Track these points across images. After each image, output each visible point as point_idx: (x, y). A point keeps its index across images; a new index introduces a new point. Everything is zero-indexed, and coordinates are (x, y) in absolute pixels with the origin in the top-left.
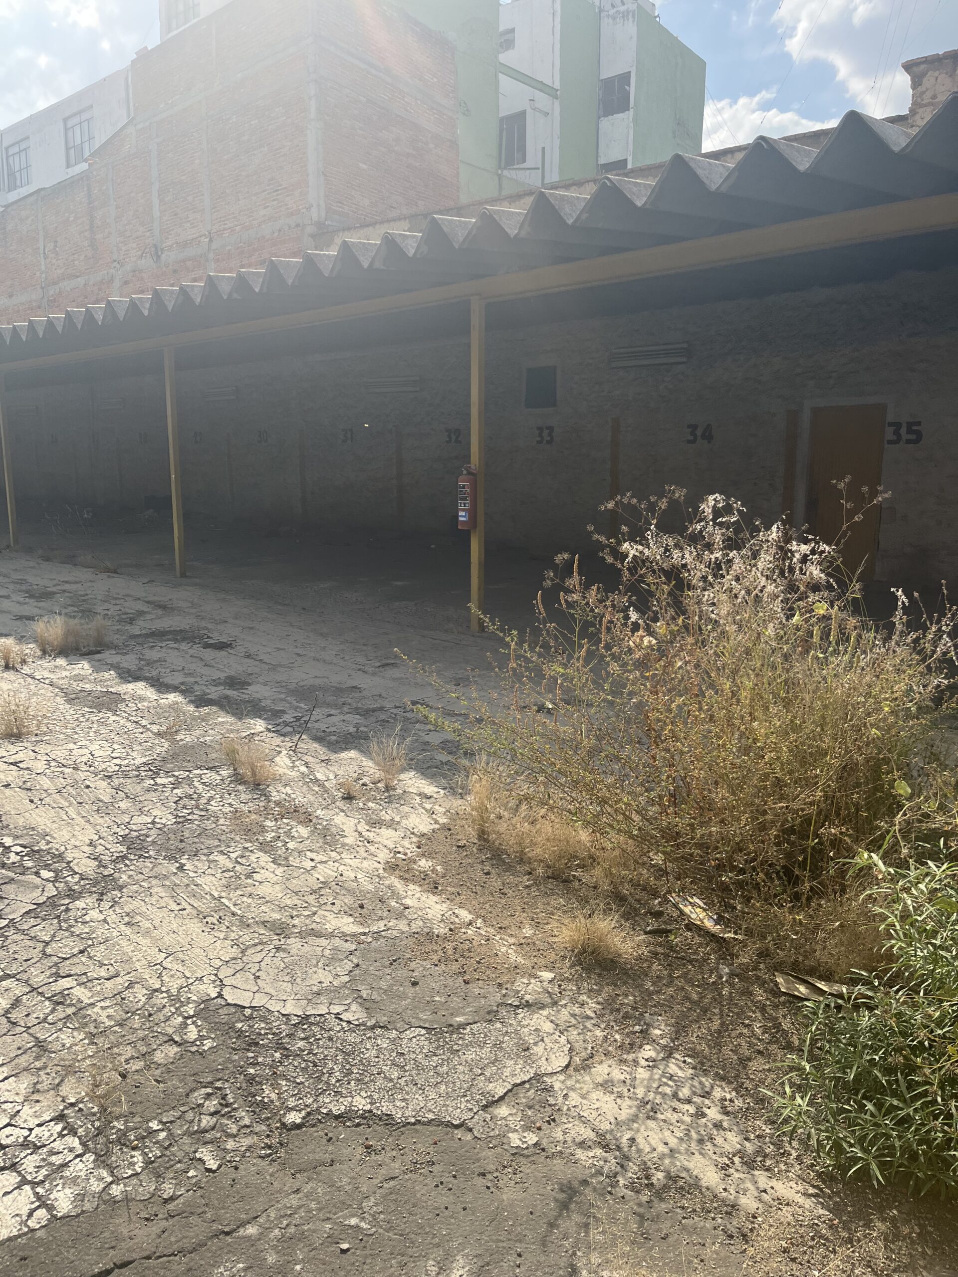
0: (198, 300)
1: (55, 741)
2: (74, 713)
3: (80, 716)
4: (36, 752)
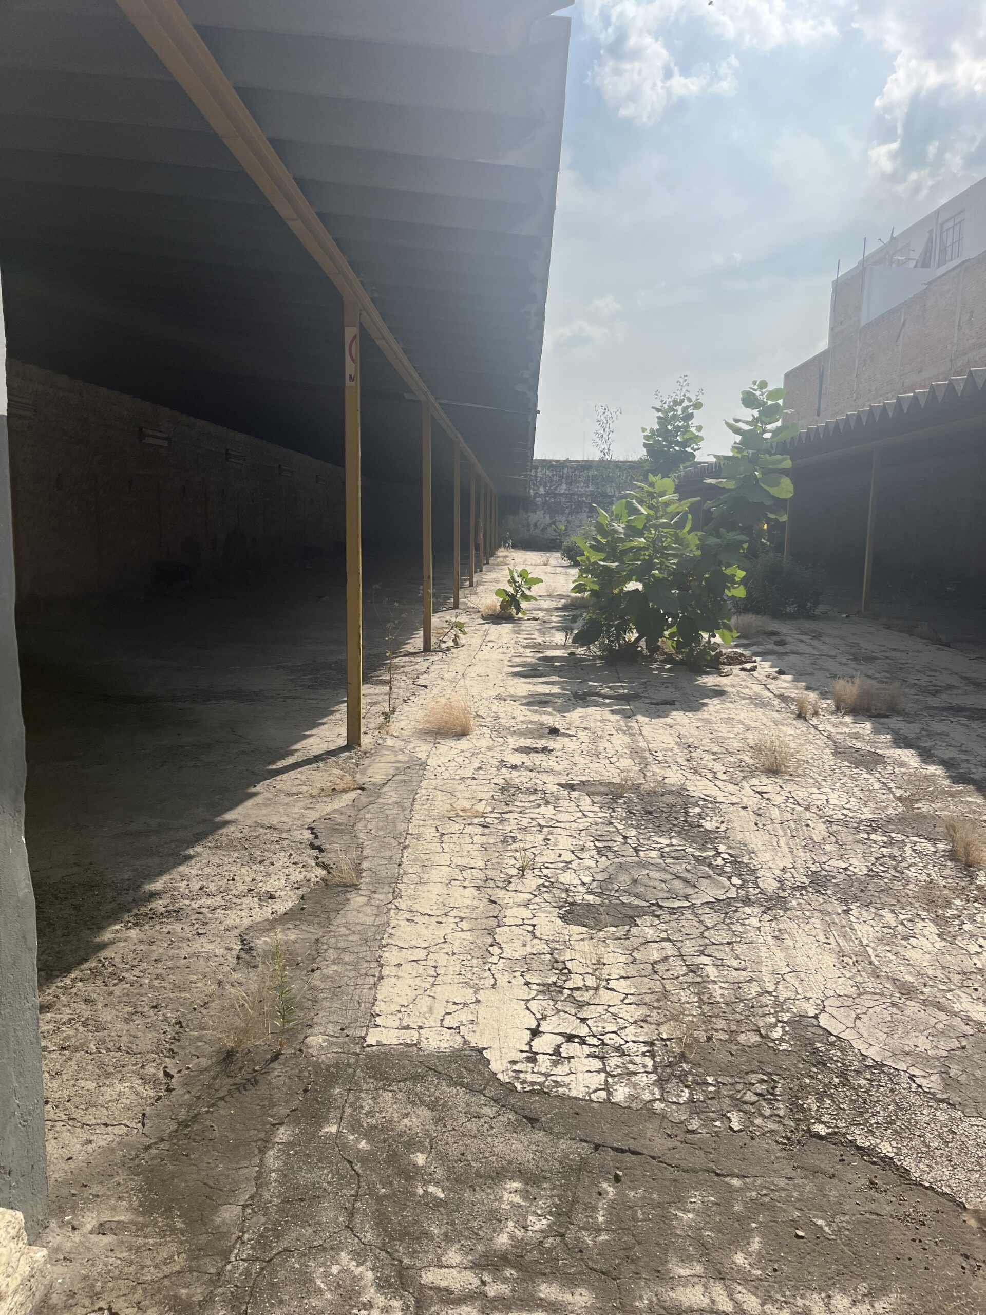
1: (804, 783)
2: (833, 764)
3: (837, 767)
4: (782, 788)
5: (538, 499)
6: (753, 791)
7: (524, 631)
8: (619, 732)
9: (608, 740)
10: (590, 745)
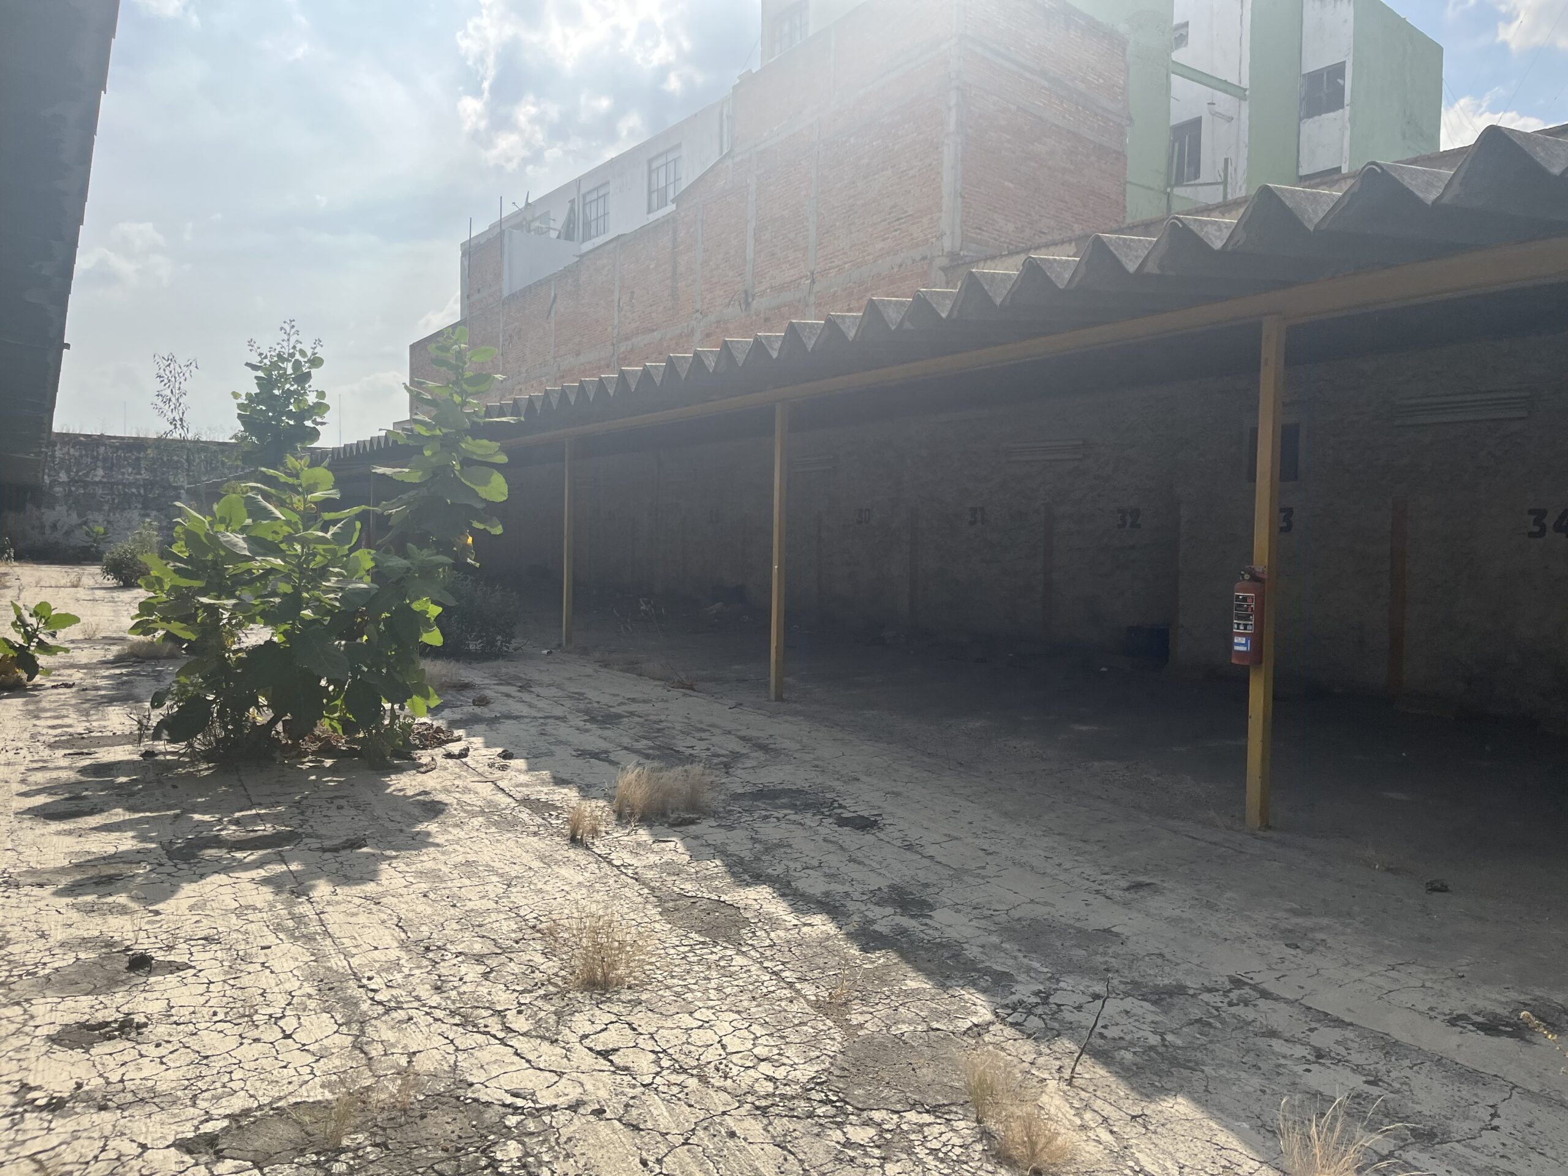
0: (851, 334)
1: (660, 1004)
2: (677, 943)
3: (687, 949)
4: (634, 1029)
5: (57, 489)
6: (590, 1053)
7: (46, 710)
8: (281, 936)
9: (264, 963)
10: (227, 987)
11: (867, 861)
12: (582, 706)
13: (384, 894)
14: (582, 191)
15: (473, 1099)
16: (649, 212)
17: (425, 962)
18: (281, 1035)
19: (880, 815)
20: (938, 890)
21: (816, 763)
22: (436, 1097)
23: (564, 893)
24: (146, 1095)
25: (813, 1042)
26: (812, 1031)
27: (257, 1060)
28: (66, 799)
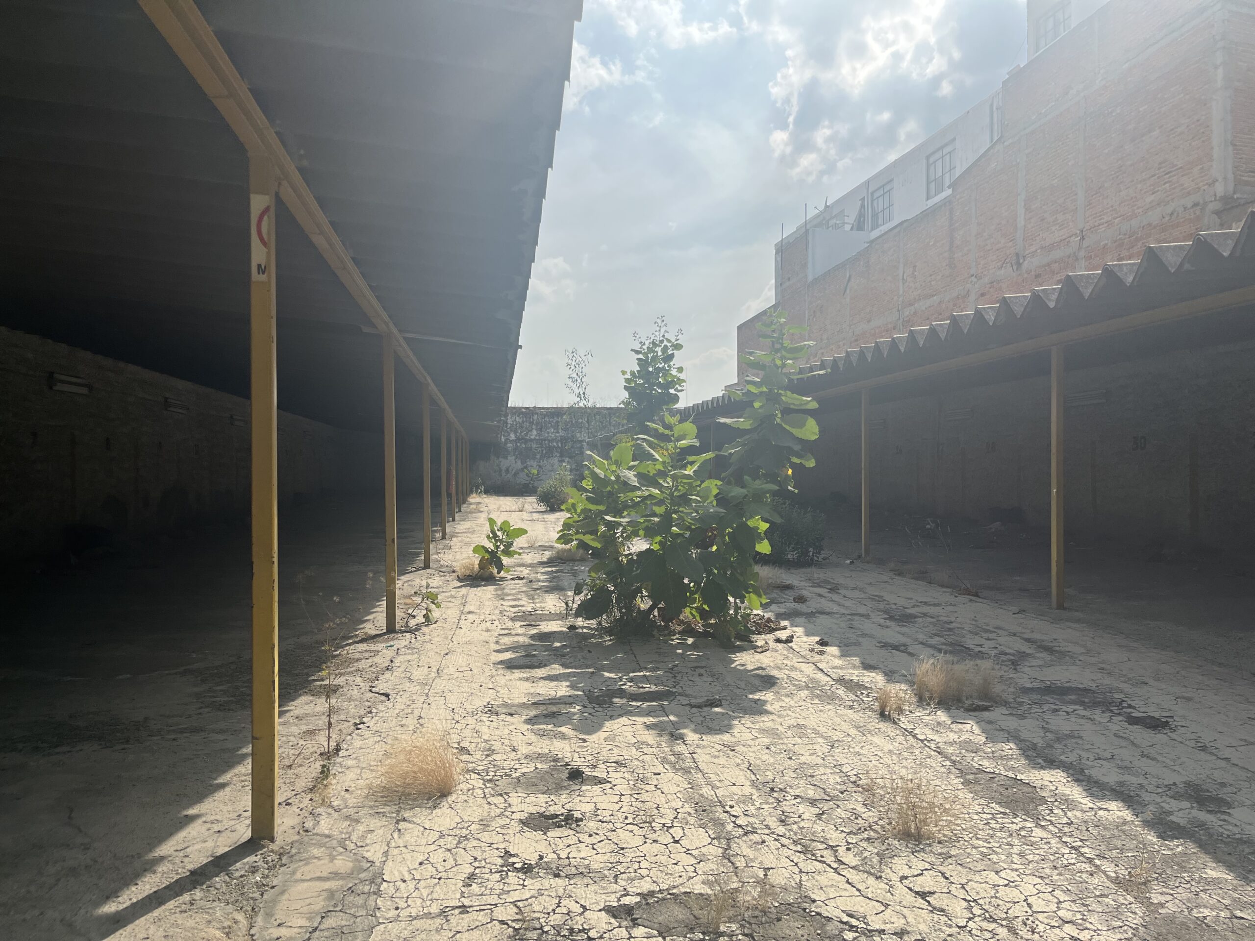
0: (1130, 280)
1: (968, 860)
2: (980, 810)
3: (989, 816)
4: (947, 878)
5: (509, 445)
6: (910, 892)
7: (508, 595)
8: (667, 766)
9: (656, 785)
10: (633, 800)
11: (1160, 758)
12: (882, 606)
13: (737, 743)
14: (870, 191)
15: (816, 912)
16: (927, 199)
17: (771, 800)
18: (672, 840)
19: (1172, 717)
20: (1235, 790)
21: (1103, 666)
22: (788, 906)
23: (878, 758)
24: (584, 870)
25: (1116, 912)
26: (1114, 903)
27: (656, 856)
28: (523, 656)
